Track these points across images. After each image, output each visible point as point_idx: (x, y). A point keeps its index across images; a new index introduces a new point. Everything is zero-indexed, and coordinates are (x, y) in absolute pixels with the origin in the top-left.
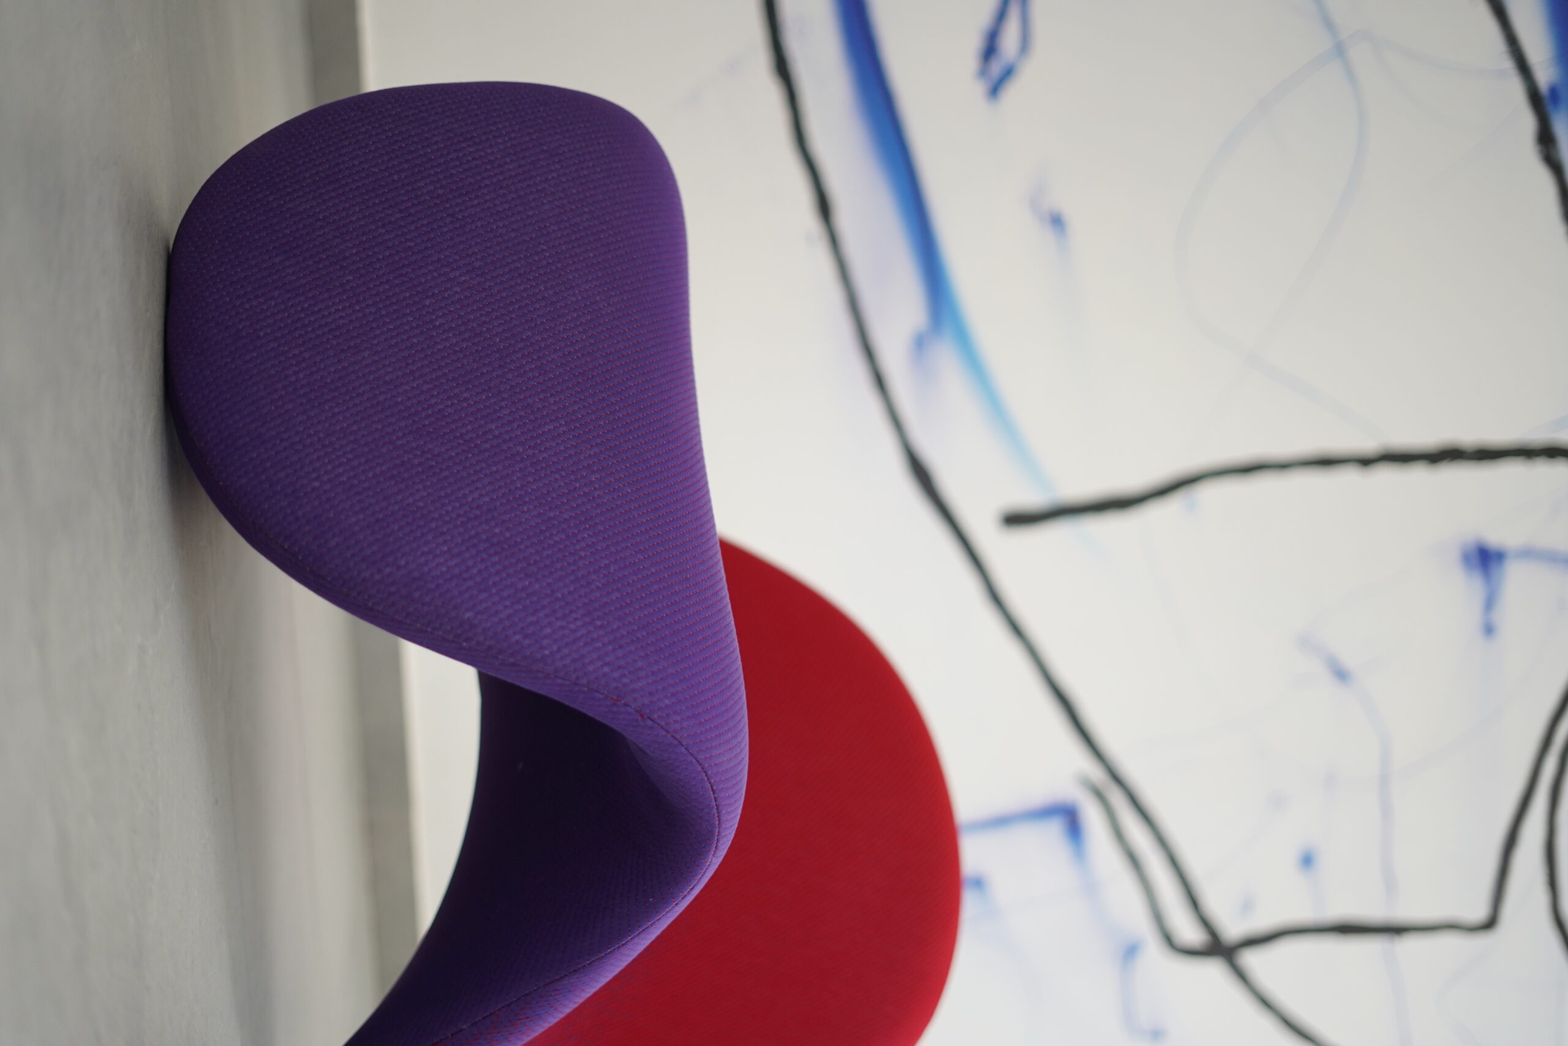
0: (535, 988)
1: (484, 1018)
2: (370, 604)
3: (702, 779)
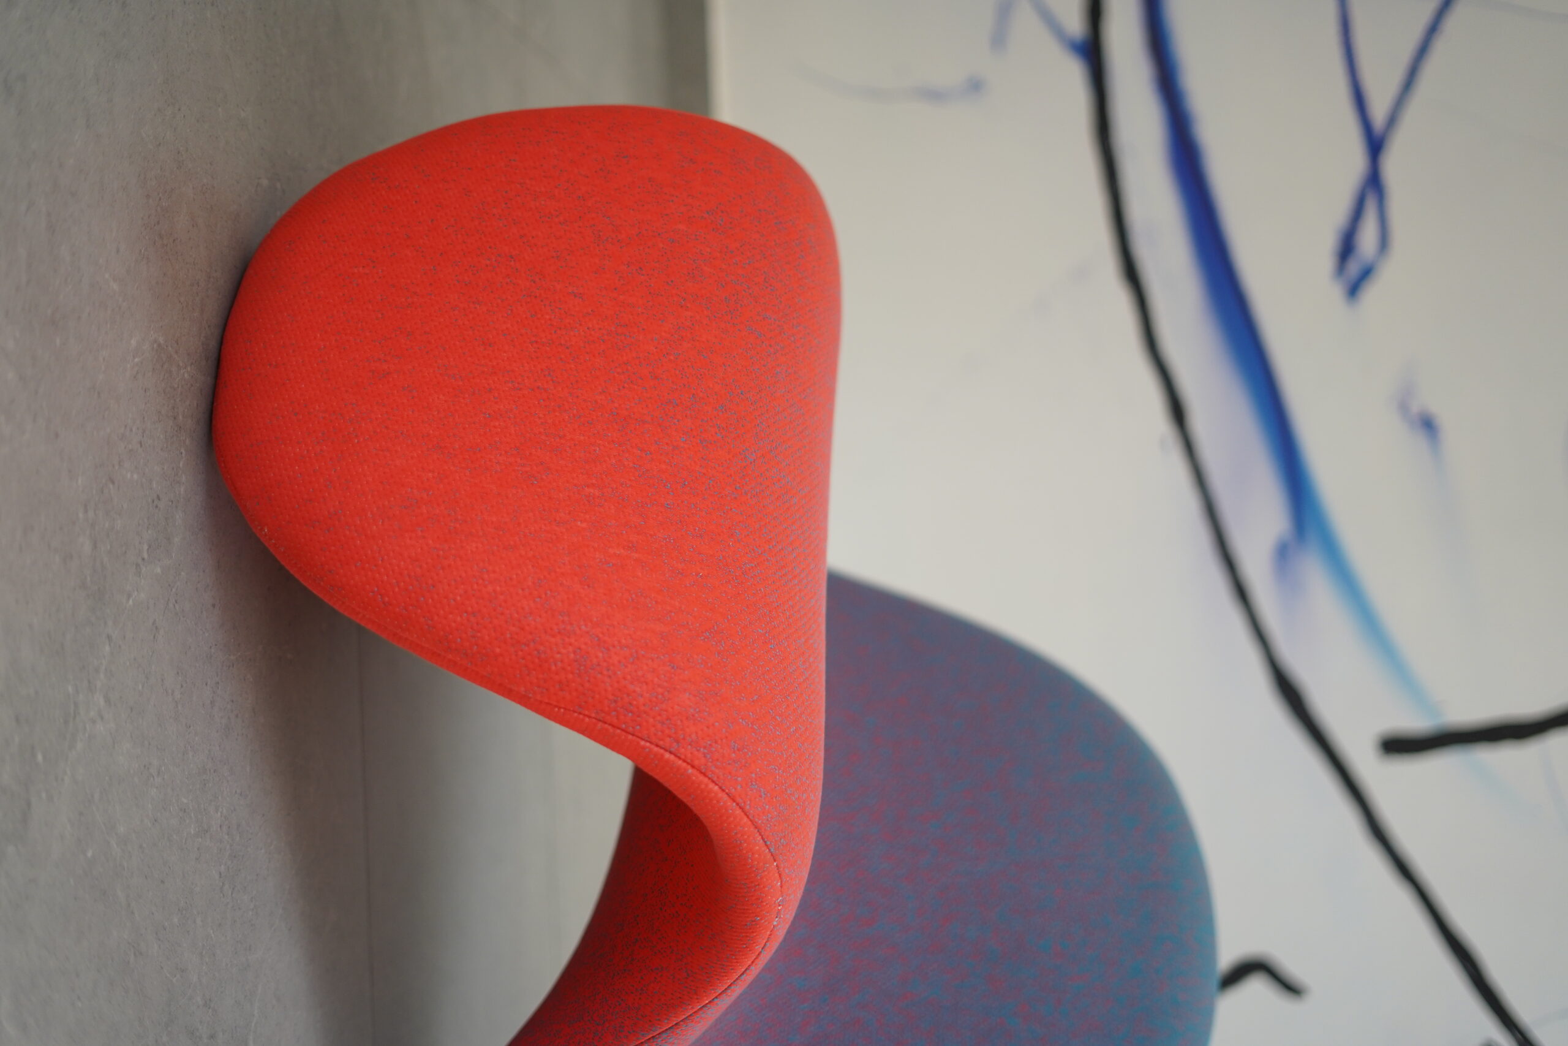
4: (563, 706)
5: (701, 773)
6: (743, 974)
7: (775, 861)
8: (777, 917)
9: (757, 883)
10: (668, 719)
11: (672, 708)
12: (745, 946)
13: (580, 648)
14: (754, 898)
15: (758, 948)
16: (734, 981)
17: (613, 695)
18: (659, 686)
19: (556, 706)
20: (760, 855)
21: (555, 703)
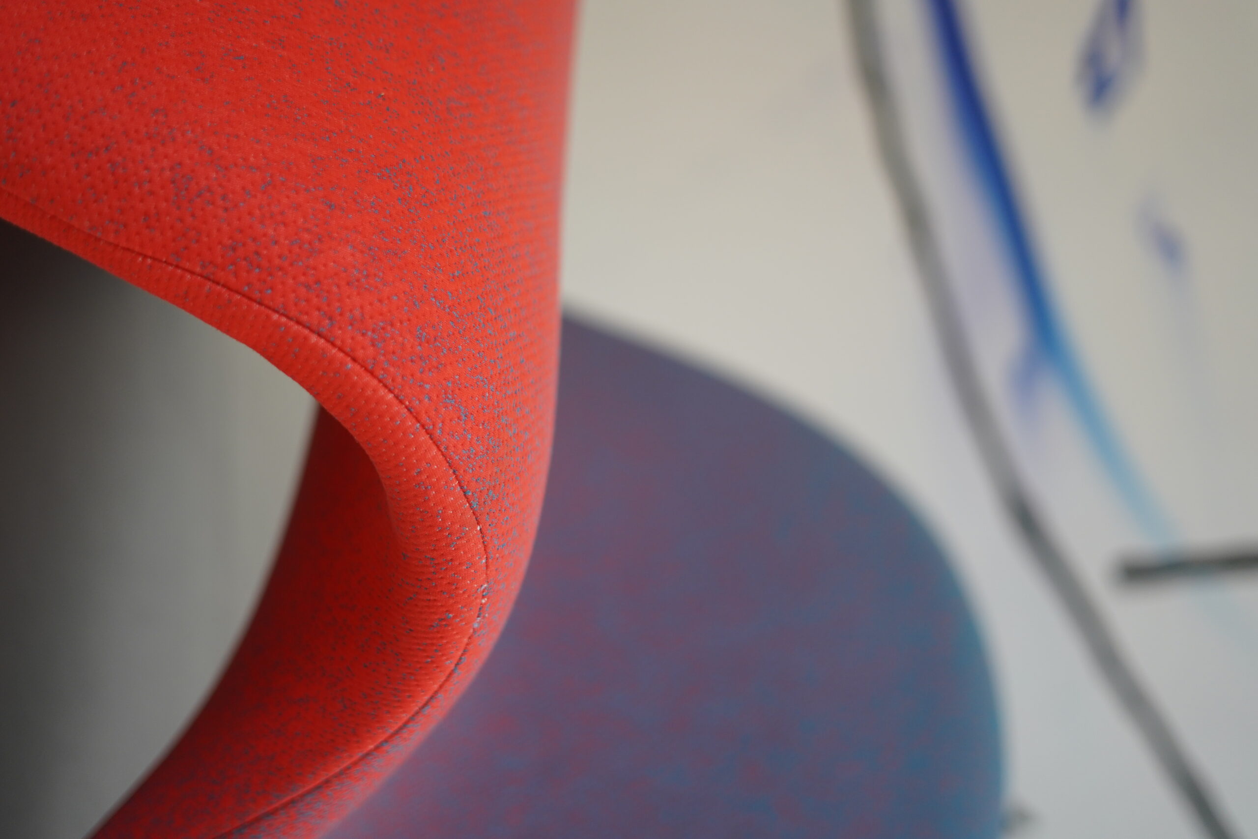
4: (150, 253)
5: (366, 370)
6: (425, 705)
7: (478, 524)
8: (478, 617)
9: (449, 558)
10: (318, 281)
11: (325, 265)
12: (429, 660)
13: (180, 164)
14: (445, 582)
15: (450, 664)
16: (413, 716)
17: (231, 238)
18: (306, 230)
19: (139, 254)
20: (455, 511)
21: (137, 249)
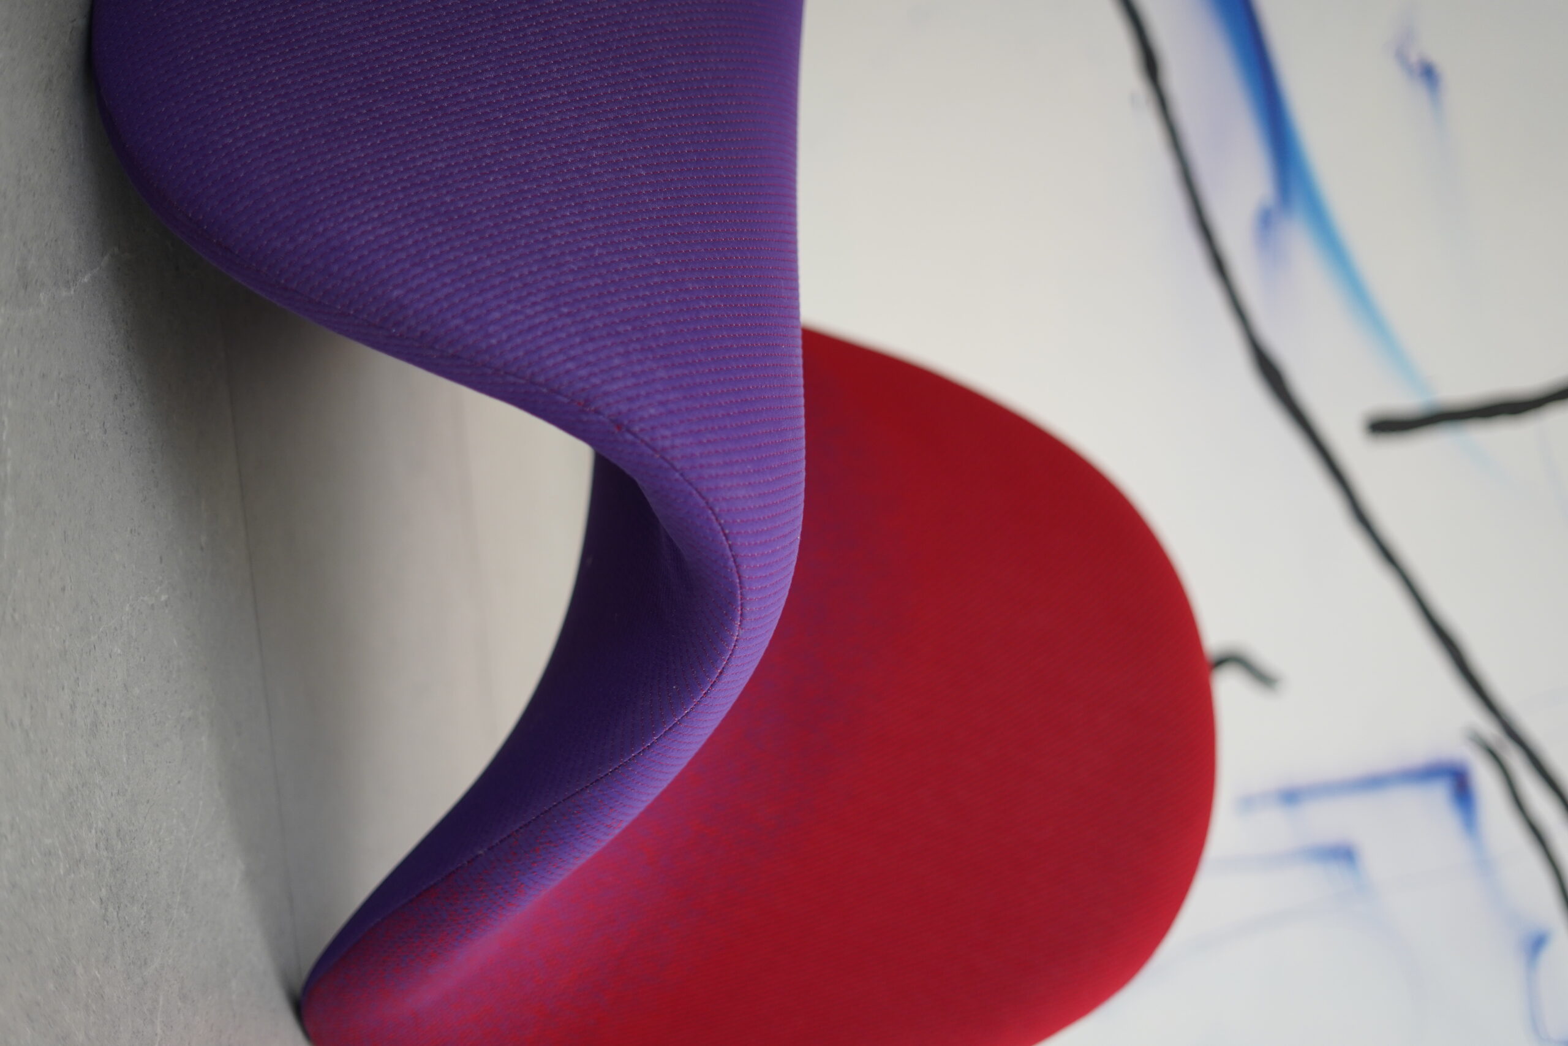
0: (555, 803)
1: (501, 841)
2: (283, 281)
3: (708, 519)
